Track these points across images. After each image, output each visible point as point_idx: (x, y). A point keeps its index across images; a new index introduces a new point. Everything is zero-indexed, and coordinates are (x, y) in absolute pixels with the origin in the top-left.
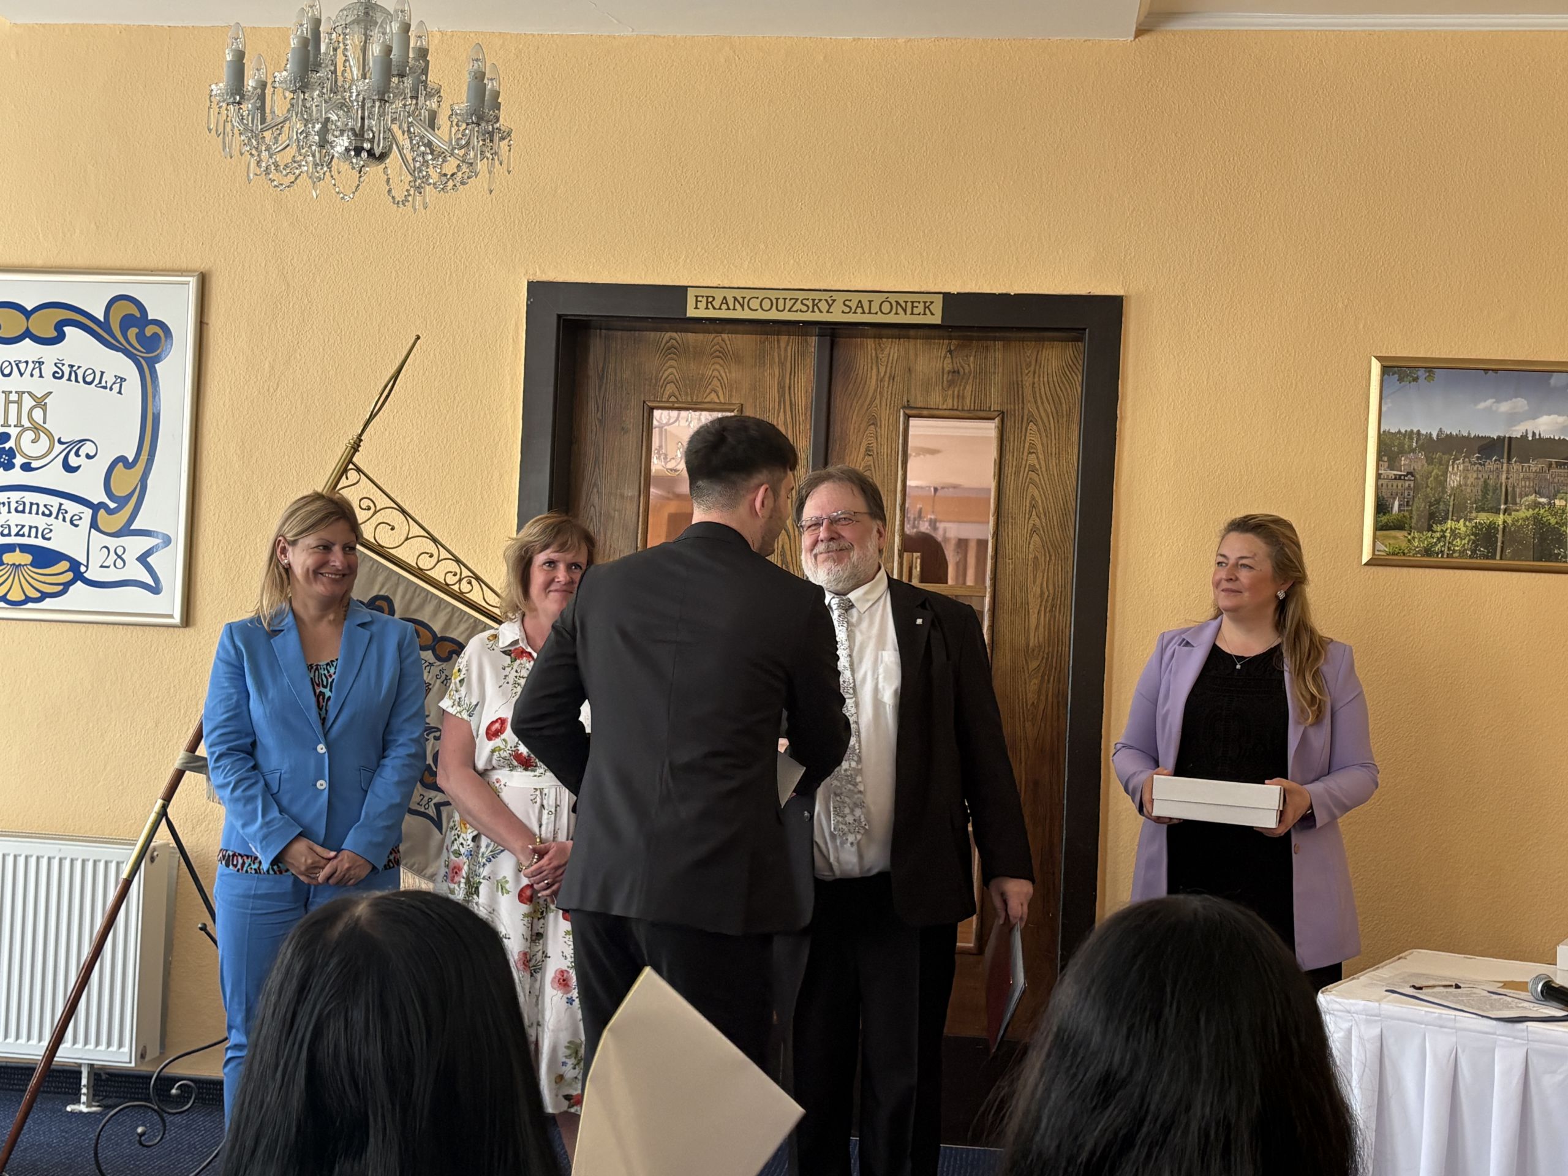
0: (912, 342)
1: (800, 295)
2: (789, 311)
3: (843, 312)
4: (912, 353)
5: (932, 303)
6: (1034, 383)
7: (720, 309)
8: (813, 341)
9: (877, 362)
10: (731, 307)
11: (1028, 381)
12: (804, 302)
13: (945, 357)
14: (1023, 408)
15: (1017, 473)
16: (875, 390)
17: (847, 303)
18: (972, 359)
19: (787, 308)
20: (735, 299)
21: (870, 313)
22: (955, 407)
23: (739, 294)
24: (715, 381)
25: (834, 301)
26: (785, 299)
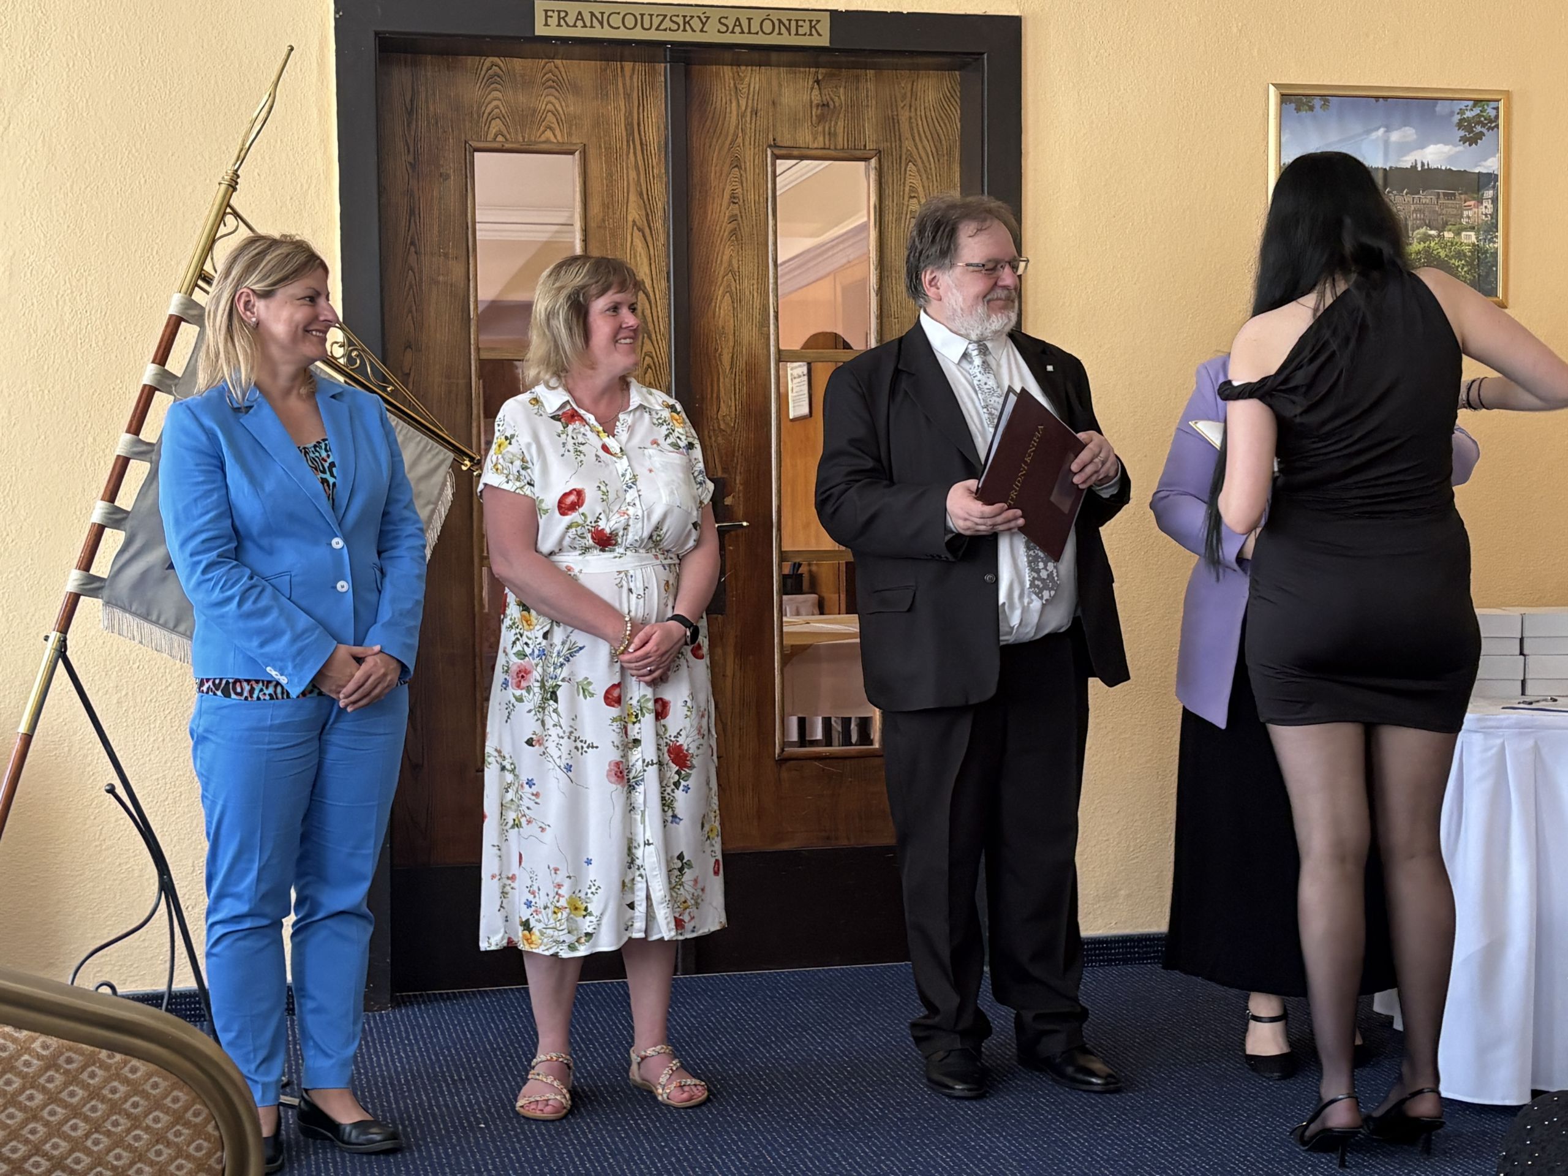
0: (775, 71)
2: (657, 29)
3: (719, 31)
4: (775, 83)
5: (818, 21)
6: (910, 118)
7: (575, 26)
10: (588, 24)
12: (674, 19)
13: (812, 88)
14: (900, 147)
15: (898, 220)
16: (737, 127)
17: (723, 20)
18: (842, 90)
19: (655, 26)
20: (592, 14)
21: (749, 33)
22: (827, 146)
23: (596, 8)
24: (550, 116)
25: (708, 18)
26: (651, 15)
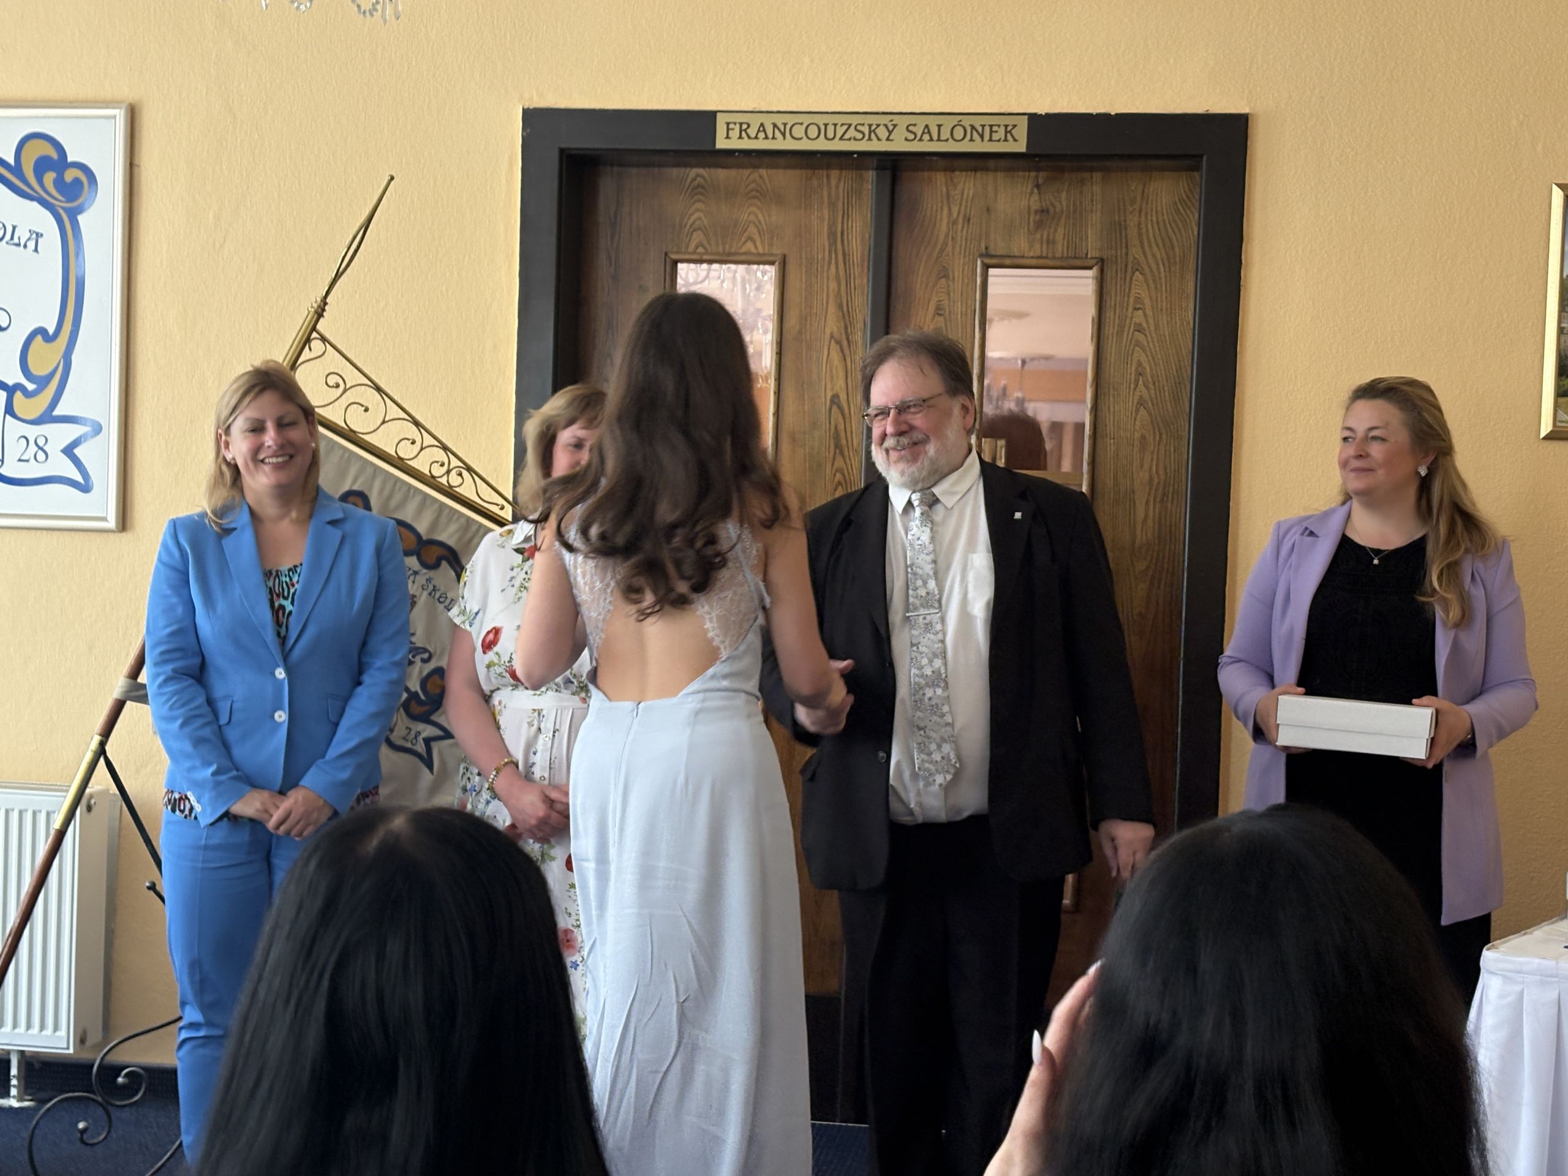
0: (991, 175)
1: (854, 120)
2: (841, 139)
3: (906, 139)
4: (990, 188)
5: (1015, 126)
6: (1140, 224)
7: (756, 138)
8: (871, 175)
9: (948, 198)
10: (770, 135)
11: (1132, 221)
12: (859, 127)
13: (1032, 193)
14: (1127, 254)
15: (1120, 333)
16: (947, 236)
17: (911, 128)
18: (1064, 195)
19: (838, 136)
20: (775, 126)
21: (939, 140)
22: (1044, 254)
23: (779, 120)
24: (752, 230)
25: (895, 126)
26: (835, 125)
